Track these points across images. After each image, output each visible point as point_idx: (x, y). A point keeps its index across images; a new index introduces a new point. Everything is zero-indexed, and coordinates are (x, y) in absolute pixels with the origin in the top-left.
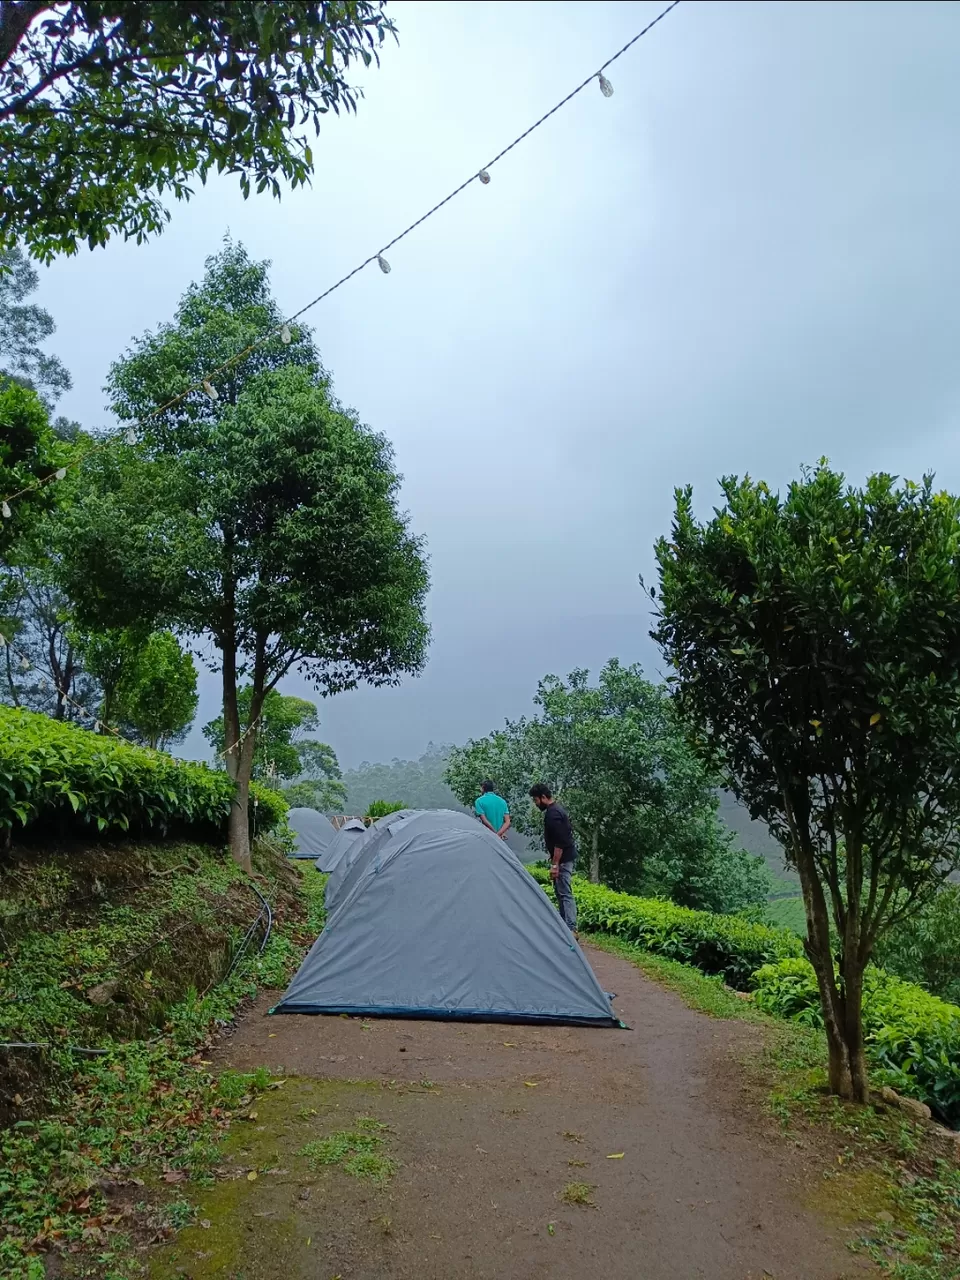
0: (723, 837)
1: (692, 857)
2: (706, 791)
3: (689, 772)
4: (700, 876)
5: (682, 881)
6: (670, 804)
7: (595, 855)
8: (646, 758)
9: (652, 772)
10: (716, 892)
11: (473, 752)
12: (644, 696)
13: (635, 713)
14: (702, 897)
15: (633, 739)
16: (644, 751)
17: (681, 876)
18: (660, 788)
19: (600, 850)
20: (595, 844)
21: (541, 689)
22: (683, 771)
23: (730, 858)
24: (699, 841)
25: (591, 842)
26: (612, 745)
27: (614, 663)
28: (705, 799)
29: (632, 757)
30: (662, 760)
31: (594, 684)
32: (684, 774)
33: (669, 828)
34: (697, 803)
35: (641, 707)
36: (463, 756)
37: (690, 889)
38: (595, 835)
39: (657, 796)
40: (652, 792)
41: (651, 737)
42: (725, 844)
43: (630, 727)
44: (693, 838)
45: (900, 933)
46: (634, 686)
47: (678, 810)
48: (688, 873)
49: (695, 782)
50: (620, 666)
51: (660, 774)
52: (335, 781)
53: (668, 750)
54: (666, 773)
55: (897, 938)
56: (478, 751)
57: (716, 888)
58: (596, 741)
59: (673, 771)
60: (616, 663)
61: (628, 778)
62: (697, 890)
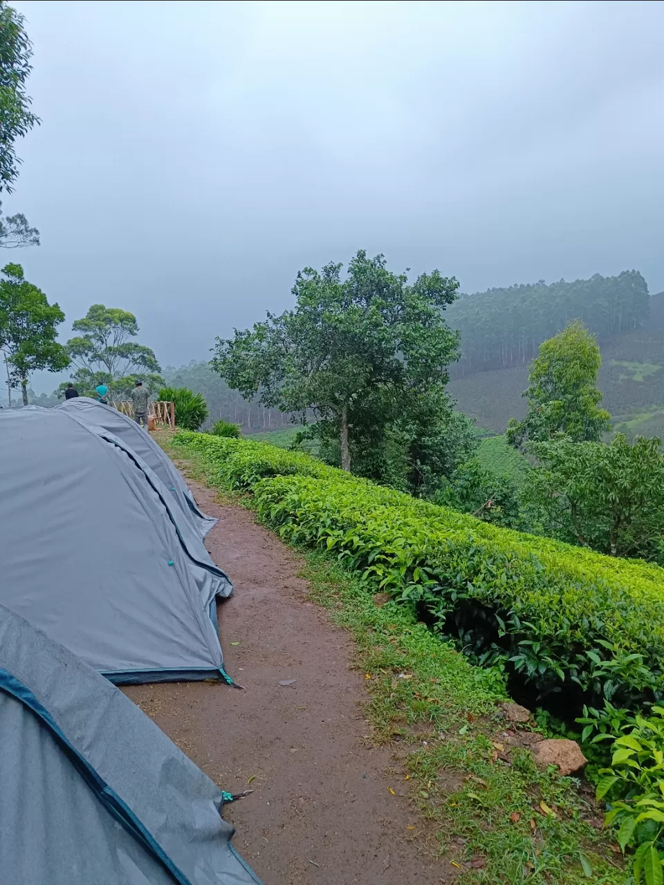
0: (449, 404)
1: (424, 424)
2: (439, 368)
3: (425, 352)
4: (430, 436)
5: (415, 441)
6: (407, 381)
7: (345, 426)
8: (388, 341)
9: (393, 354)
10: (442, 447)
11: (236, 342)
12: (387, 286)
13: (379, 301)
14: (431, 452)
15: (377, 325)
16: (386, 336)
17: (416, 437)
18: (399, 368)
19: (348, 422)
20: (344, 417)
21: (299, 279)
22: (420, 351)
23: (453, 421)
24: (431, 411)
25: (341, 416)
26: (358, 331)
27: (361, 255)
28: (437, 376)
29: (375, 341)
30: (401, 343)
31: (344, 277)
32: (420, 354)
33: (406, 401)
34: (430, 379)
35: (384, 297)
36: (227, 345)
37: (422, 447)
38: (344, 409)
39: (396, 374)
40: (392, 371)
41: (392, 323)
42: (449, 410)
43: (374, 314)
44: (425, 408)
45: (600, 481)
46: (379, 276)
47: (414, 385)
48: (420, 434)
49: (429, 361)
50: (366, 258)
51: (399, 355)
52: (156, 374)
53: (407, 333)
54: (405, 354)
55: (598, 486)
56: (241, 341)
57: (442, 444)
58: (341, 327)
59: (411, 352)
60: (364, 255)
61: (371, 359)
62: (427, 447)
